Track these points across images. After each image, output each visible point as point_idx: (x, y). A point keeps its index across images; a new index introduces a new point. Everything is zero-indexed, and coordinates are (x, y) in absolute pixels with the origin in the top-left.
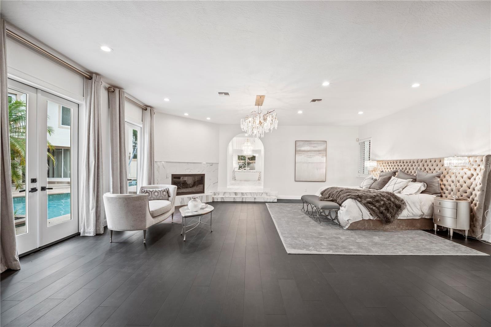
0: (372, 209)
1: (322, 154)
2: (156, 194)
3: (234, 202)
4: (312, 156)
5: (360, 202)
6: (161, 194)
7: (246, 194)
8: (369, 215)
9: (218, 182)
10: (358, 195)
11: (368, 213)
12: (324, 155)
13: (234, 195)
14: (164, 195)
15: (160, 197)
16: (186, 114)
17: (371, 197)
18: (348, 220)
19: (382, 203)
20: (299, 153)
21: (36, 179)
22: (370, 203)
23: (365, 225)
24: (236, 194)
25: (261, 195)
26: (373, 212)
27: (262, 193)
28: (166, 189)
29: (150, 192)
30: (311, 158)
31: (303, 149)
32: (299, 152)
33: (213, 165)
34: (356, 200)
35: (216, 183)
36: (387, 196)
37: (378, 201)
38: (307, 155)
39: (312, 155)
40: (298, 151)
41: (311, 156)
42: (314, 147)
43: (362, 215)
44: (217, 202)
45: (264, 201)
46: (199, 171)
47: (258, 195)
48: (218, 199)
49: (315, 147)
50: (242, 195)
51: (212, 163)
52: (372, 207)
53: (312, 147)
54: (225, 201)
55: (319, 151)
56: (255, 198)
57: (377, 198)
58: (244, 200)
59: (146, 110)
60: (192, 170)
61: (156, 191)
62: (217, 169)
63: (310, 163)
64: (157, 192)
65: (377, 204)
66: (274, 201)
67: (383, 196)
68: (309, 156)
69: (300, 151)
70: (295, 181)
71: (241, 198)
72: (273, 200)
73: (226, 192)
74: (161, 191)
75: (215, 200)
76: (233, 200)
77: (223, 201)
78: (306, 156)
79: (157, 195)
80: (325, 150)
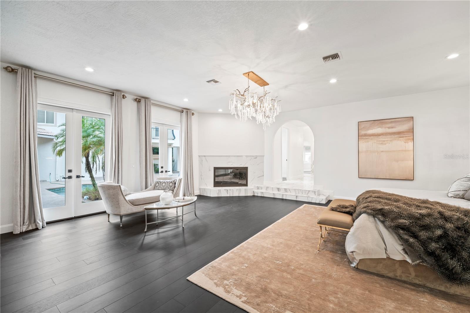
0: (406, 241)
1: (404, 138)
2: (164, 184)
3: (273, 198)
4: (386, 142)
5: (383, 222)
6: (167, 185)
7: (290, 190)
8: (402, 252)
9: (263, 175)
10: (382, 209)
11: (400, 248)
12: (408, 139)
13: (277, 190)
14: (170, 186)
15: (166, 187)
16: (220, 110)
17: (410, 216)
18: (352, 252)
19: (439, 232)
20: (365, 139)
21: (71, 170)
22: (403, 229)
23: (395, 271)
24: (279, 189)
25: (308, 194)
26: (410, 248)
27: (309, 191)
28: (174, 181)
29: (160, 183)
30: (385, 144)
31: (370, 132)
32: (365, 137)
33: (258, 157)
34: (376, 218)
35: (262, 176)
36: (458, 219)
37: (426, 227)
38: (377, 141)
39: (387, 139)
40: (361, 136)
41: (384, 141)
42: (389, 128)
43: (386, 249)
44: (257, 196)
45: (308, 201)
46: (241, 164)
47: (304, 193)
48: (258, 194)
49: (392, 128)
50: (285, 191)
51: (256, 156)
52: (406, 237)
53: (385, 128)
54: (265, 196)
55: (399, 133)
56: (297, 197)
57: (427, 221)
58: (284, 198)
59: (183, 112)
60: (234, 163)
61: (164, 182)
62: (263, 162)
63: (383, 151)
64: (158, 183)
65: (423, 235)
66: (320, 203)
67: (446, 219)
68: (381, 142)
69: (365, 135)
70: (359, 177)
71: (281, 195)
72: (320, 201)
73: (268, 187)
74: (162, 182)
75: (256, 195)
76: (272, 197)
77: (263, 196)
79: (164, 186)
80: (412, 131)
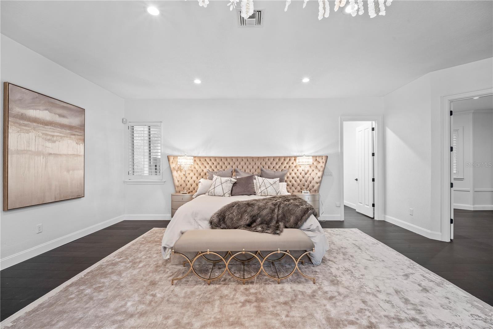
1: (77, 137)
4: (55, 138)
12: (79, 140)
20: (20, 124)
30: (54, 142)
31: (32, 113)
32: (21, 122)
40: (16, 116)
41: (53, 136)
42: (60, 116)
49: (63, 117)
53: (55, 114)
55: (71, 128)
63: (50, 154)
68: (49, 137)
69: (23, 117)
78: (41, 135)
80: (82, 128)
